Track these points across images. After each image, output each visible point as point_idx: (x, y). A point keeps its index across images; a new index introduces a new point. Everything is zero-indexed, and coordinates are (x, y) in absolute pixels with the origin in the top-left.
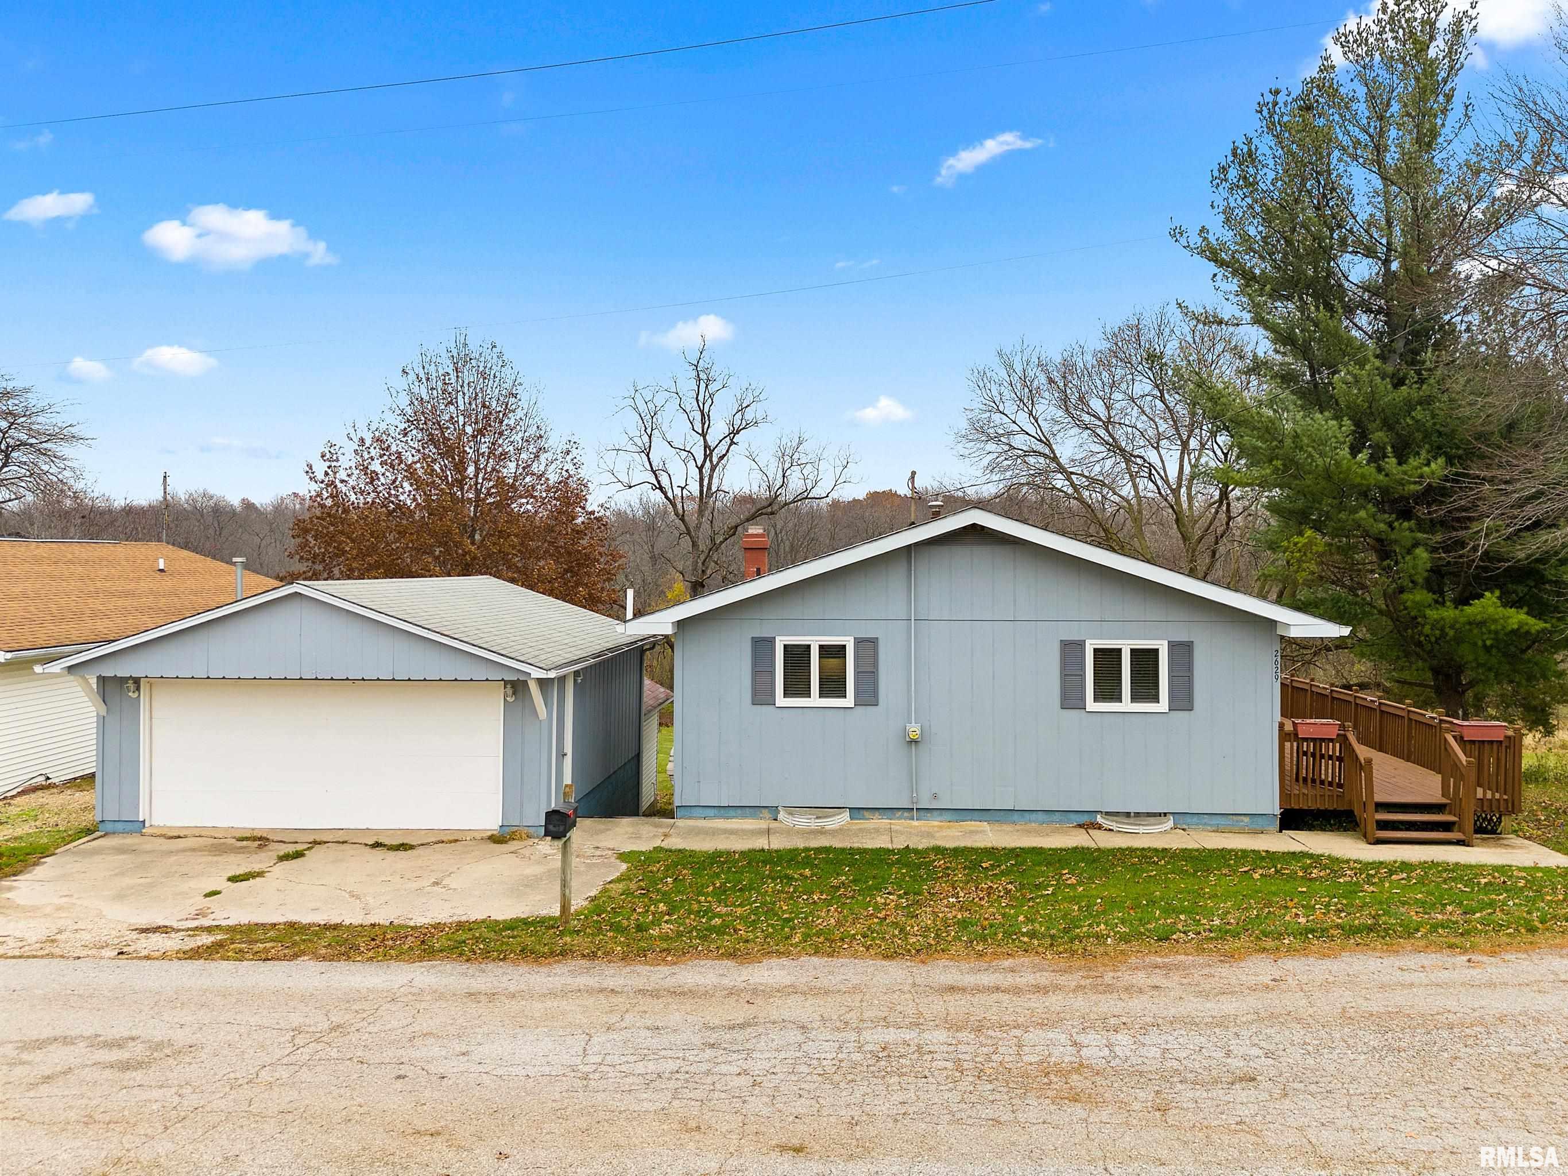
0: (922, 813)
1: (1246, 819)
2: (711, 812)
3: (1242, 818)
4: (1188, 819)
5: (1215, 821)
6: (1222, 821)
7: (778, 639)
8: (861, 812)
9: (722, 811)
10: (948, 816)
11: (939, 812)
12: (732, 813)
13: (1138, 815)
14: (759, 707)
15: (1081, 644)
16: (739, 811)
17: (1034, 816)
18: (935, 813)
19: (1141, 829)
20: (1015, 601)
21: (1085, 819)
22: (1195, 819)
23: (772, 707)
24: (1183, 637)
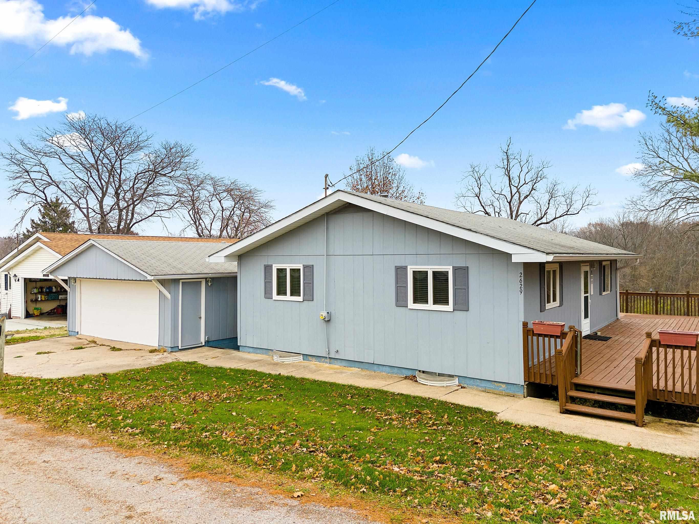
0: (332, 361)
1: (504, 386)
2: (251, 350)
3: (501, 384)
4: (467, 381)
5: (484, 384)
6: (488, 385)
7: (274, 265)
8: (308, 357)
9: (255, 350)
10: (344, 363)
11: (340, 361)
12: (258, 351)
13: (440, 375)
14: (267, 299)
15: (405, 268)
16: (261, 351)
17: (384, 368)
18: (339, 361)
19: (429, 383)
20: (373, 243)
21: (409, 373)
22: (472, 381)
23: (271, 299)
24: (461, 264)
